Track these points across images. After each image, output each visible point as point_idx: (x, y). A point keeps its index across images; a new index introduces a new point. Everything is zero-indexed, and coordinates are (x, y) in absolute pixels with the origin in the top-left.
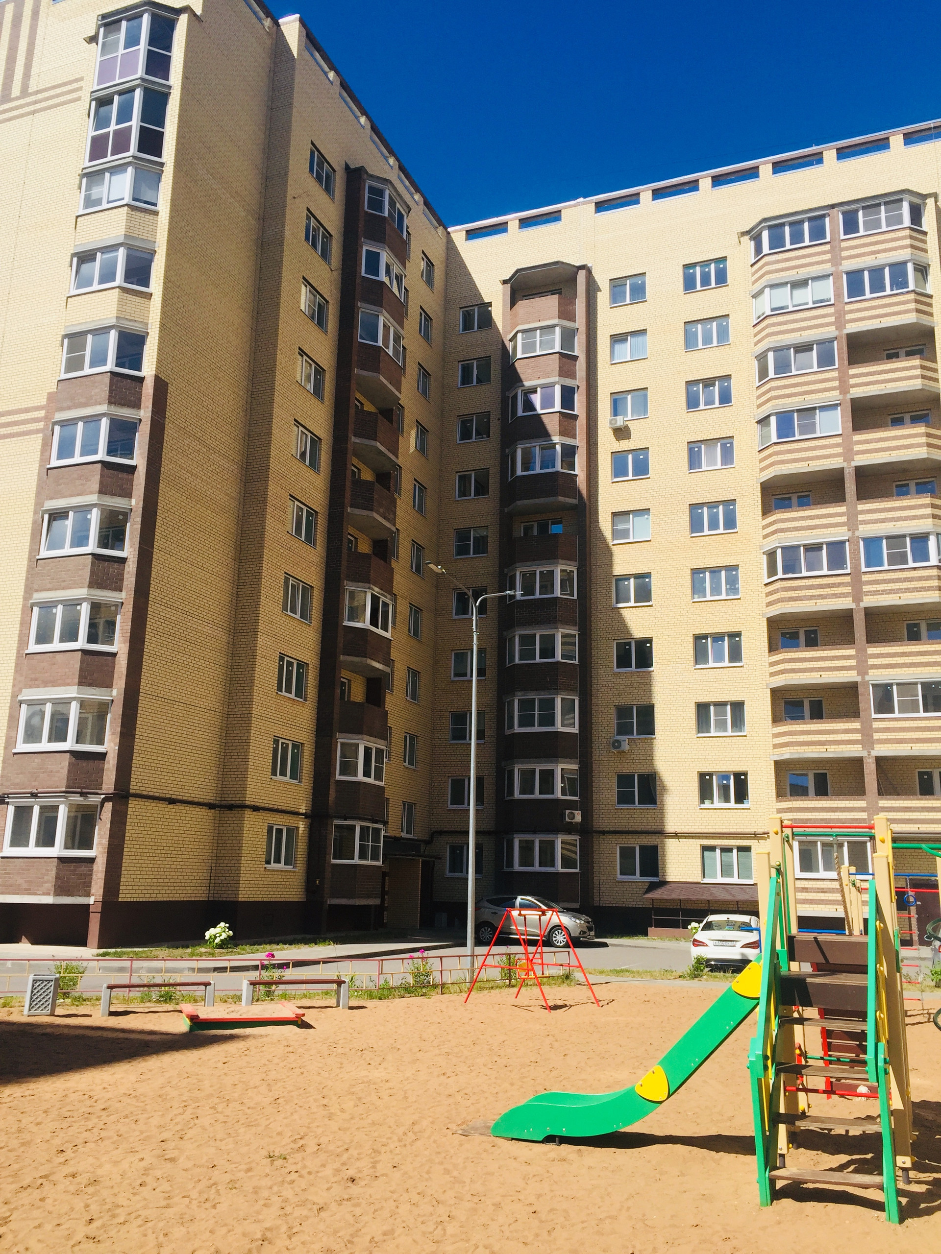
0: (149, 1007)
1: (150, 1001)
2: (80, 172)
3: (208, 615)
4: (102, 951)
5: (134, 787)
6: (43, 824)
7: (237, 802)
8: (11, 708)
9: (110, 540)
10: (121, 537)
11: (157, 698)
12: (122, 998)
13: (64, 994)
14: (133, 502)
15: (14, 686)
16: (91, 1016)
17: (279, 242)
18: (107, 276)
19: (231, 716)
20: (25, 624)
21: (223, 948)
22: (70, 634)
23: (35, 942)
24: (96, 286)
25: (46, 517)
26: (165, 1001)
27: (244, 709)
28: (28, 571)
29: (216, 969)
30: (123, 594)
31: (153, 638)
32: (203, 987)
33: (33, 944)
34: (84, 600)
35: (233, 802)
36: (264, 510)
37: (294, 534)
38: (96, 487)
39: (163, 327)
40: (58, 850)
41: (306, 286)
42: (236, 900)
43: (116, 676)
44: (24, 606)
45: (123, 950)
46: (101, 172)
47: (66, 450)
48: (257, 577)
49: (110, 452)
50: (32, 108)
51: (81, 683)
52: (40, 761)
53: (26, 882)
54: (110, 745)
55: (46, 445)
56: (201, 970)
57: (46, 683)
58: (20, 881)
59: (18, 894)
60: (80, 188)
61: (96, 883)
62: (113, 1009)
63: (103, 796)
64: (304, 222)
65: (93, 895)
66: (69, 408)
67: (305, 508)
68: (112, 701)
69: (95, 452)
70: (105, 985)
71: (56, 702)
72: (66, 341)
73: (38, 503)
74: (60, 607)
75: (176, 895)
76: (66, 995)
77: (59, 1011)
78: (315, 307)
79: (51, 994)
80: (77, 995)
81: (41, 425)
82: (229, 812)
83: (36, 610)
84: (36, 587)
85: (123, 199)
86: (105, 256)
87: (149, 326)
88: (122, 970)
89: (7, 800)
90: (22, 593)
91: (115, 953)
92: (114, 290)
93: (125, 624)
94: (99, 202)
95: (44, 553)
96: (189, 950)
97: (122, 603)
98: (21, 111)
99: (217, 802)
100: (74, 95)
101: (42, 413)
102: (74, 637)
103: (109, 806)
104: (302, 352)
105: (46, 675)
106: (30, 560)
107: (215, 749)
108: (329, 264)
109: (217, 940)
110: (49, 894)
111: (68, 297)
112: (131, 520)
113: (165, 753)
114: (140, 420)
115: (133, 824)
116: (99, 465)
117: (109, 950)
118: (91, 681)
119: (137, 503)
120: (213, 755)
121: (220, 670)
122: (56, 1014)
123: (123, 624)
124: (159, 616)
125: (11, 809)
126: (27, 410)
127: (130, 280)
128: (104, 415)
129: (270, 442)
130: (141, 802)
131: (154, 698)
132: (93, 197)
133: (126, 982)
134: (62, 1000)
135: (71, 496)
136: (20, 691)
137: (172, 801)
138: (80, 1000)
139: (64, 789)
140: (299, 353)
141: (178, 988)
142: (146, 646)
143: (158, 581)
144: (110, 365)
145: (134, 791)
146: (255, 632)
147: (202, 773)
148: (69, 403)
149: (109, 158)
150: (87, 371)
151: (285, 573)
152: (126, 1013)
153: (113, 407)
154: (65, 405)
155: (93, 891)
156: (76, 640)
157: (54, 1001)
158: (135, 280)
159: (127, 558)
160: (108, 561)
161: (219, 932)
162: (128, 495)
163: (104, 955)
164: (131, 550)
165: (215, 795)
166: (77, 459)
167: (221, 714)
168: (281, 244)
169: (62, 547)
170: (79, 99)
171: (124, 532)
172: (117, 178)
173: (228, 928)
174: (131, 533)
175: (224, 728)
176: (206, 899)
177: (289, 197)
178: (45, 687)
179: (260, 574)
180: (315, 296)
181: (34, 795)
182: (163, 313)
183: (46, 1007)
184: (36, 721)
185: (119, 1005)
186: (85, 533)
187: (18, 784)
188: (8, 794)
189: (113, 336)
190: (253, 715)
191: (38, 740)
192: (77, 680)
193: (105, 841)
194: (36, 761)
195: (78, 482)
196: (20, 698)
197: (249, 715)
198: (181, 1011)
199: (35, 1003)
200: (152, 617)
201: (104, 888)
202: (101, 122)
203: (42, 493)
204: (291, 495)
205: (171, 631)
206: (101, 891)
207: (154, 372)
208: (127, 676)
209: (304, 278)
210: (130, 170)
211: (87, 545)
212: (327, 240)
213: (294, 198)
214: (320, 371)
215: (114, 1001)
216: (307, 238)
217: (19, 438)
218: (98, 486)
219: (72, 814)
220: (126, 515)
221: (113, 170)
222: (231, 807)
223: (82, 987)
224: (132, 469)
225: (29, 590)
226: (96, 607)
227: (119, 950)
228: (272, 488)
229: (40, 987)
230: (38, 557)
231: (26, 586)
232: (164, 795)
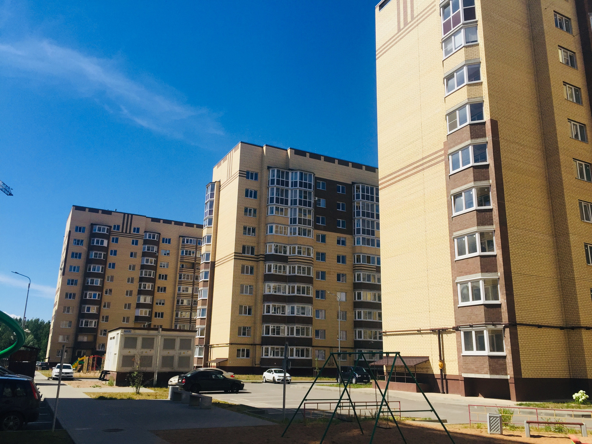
0: (550, 434)
1: (550, 431)
2: (441, 41)
3: (539, 229)
4: (519, 403)
5: (518, 320)
6: (478, 341)
7: (576, 325)
8: (453, 286)
9: (483, 202)
10: (488, 199)
11: (521, 275)
12: (535, 428)
13: (505, 424)
14: (491, 181)
15: (452, 276)
16: (521, 436)
17: (542, 33)
18: (461, 81)
19: (563, 280)
20: (452, 247)
21: (584, 404)
22: (473, 249)
23: (486, 396)
24: (456, 88)
25: (453, 197)
26: (559, 432)
27: (570, 275)
28: (449, 224)
29: (583, 416)
30: (494, 226)
31: (513, 245)
32: (579, 426)
33: (485, 397)
34: (476, 232)
35: (574, 326)
36: (560, 169)
37: (579, 178)
38: (472, 178)
39: (490, 95)
40: (487, 352)
41: (561, 49)
42: (586, 378)
43: (498, 266)
44: (450, 239)
45: (530, 402)
46: (450, 37)
47: (456, 165)
48: (563, 205)
49: (476, 161)
50: (417, 23)
51: (482, 272)
52: (471, 310)
53: (476, 367)
54: (502, 300)
55: (447, 165)
56: (576, 416)
57: (467, 273)
58: (473, 367)
59: (473, 373)
60: (442, 48)
61: (509, 369)
62: (532, 434)
63: (504, 325)
64: (553, 18)
65: (509, 374)
66: (454, 146)
67: (583, 164)
68: (499, 278)
69: (469, 163)
70: (525, 421)
71: (472, 282)
72: (447, 117)
73: (448, 192)
74: (466, 237)
75: (552, 375)
76: (506, 425)
77: (504, 433)
78: (568, 57)
79: (499, 424)
80: (512, 425)
81: (443, 157)
82: (572, 331)
83: (456, 240)
84: (454, 230)
85: (461, 45)
86: (458, 73)
87: (484, 97)
88: (531, 413)
89: (460, 329)
90: (448, 234)
91: (526, 404)
92: (465, 87)
93: (498, 240)
94: (451, 50)
95: (455, 214)
96: (565, 405)
97: (495, 231)
98: (413, 27)
99: (564, 326)
100: (433, 10)
101: (443, 152)
102: (475, 250)
103: (507, 330)
104: (565, 83)
105: (466, 269)
106: (449, 218)
107: (558, 298)
108: (572, 34)
109: (580, 400)
110: (487, 374)
111: (445, 98)
112: (491, 190)
113: (531, 302)
114: (487, 142)
115: (521, 339)
116: (472, 168)
117: (523, 403)
118: (486, 270)
119: (493, 182)
120: (558, 301)
121: (552, 257)
122: (503, 434)
123: (497, 241)
124: (514, 234)
125: (462, 333)
126: (436, 152)
127: (470, 80)
128: (469, 145)
129: (556, 134)
130: (524, 327)
131: (520, 274)
132: (448, 50)
133: (536, 420)
134: (505, 427)
135: (462, 185)
136: (456, 278)
137: (540, 326)
138: (513, 428)
139: (484, 323)
140: (564, 84)
141: (565, 425)
142: (510, 250)
143: (510, 217)
144: (469, 121)
145: (519, 322)
146: (568, 234)
147: (553, 311)
148: (453, 144)
149: (453, 29)
150: (459, 127)
151: (579, 200)
152: (539, 437)
153: (473, 140)
154: (452, 146)
155: (508, 373)
156: (476, 251)
157: (501, 427)
158: (473, 79)
159: (493, 209)
160: (484, 212)
161: (580, 395)
162: (488, 178)
163: (520, 405)
164: (494, 204)
165: (562, 322)
166: (462, 168)
167: (557, 279)
168: (543, 33)
169: (462, 210)
170: (435, 10)
171: (489, 197)
172: (457, 37)
173: (585, 393)
174: (492, 196)
175: (560, 286)
176: (569, 377)
177: (543, 10)
178: (466, 275)
179: (564, 203)
180: (567, 53)
181: (471, 326)
182: (489, 89)
183: (498, 430)
184: (465, 291)
185: (534, 432)
186: (470, 201)
187: (463, 321)
188: (460, 326)
189: (468, 108)
190: (576, 278)
191: (468, 300)
192: (480, 270)
193: (509, 347)
194: (469, 310)
195: (464, 179)
196: (456, 281)
197: (573, 278)
198: (569, 438)
199: (492, 428)
200: (510, 235)
201: (513, 371)
202: (446, 15)
203: (449, 187)
204: (573, 159)
205: (521, 240)
206: (512, 373)
207: (490, 118)
208: (504, 265)
209: (559, 46)
210: (462, 30)
211: (473, 206)
212: (568, 22)
213: (546, 9)
214: (577, 90)
215: (531, 430)
216: (557, 26)
217: (435, 166)
218: (473, 178)
219: (490, 335)
220: (488, 188)
221: (454, 35)
222: (573, 328)
223: (513, 420)
224: (487, 166)
225: (451, 232)
226: (482, 235)
227: (528, 403)
228: (562, 157)
229: (493, 420)
230: (452, 216)
231: (449, 230)
232: (535, 324)
